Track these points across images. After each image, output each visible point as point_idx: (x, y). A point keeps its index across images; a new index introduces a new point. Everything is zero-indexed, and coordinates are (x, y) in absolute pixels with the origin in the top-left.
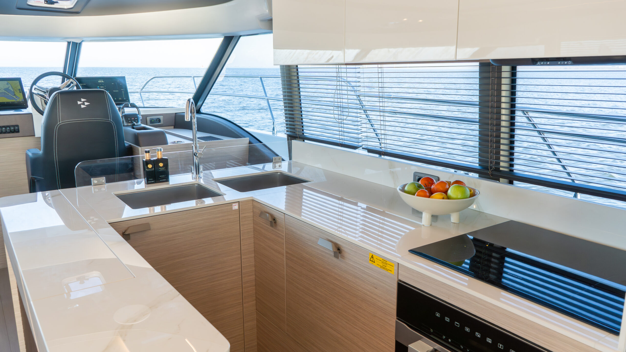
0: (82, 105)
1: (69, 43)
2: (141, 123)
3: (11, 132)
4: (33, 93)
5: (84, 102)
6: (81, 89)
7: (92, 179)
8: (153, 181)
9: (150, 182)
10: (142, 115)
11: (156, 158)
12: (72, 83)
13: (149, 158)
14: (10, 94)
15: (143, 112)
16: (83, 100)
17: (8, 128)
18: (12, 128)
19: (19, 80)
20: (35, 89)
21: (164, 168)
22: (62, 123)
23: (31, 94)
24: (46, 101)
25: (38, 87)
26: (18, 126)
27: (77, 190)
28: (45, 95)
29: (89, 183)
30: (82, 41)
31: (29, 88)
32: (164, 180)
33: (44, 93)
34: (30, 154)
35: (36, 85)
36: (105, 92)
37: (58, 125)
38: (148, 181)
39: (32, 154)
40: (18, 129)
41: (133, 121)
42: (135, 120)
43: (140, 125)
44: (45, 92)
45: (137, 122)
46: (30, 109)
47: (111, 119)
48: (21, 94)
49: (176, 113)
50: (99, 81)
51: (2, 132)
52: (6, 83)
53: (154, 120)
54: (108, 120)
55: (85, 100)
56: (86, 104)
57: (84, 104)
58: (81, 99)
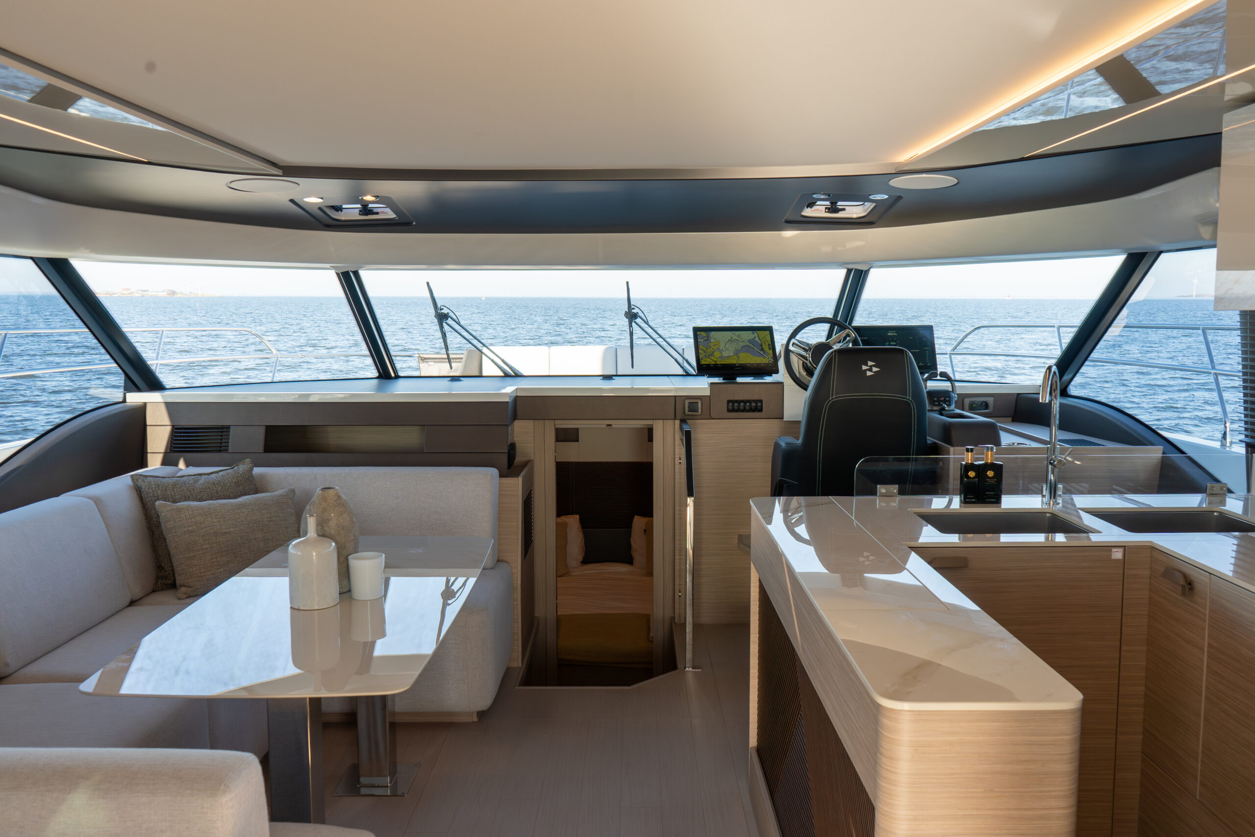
0: (868, 372)
1: (849, 271)
2: (956, 407)
3: (753, 410)
4: (790, 350)
5: (871, 366)
6: (860, 346)
7: (878, 486)
8: (974, 500)
9: (970, 500)
10: (957, 394)
11: (983, 462)
12: (848, 335)
13: (971, 460)
14: (756, 349)
15: (961, 388)
16: (870, 363)
17: (748, 404)
18: (753, 404)
19: (769, 329)
20: (793, 345)
21: (995, 480)
22: (835, 398)
23: (787, 352)
24: (805, 364)
25: (798, 341)
26: (761, 401)
27: (855, 500)
28: (807, 354)
29: (873, 493)
30: (870, 268)
31: (785, 342)
32: (992, 500)
34: (783, 444)
35: (796, 338)
36: (906, 352)
37: (830, 401)
38: (965, 498)
39: (786, 444)
40: (762, 406)
41: (942, 403)
42: (945, 401)
43: (954, 410)
44: (805, 350)
45: (949, 405)
46: (782, 376)
47: (909, 397)
48: (771, 351)
49: (1018, 394)
50: (889, 334)
51: (738, 410)
52: (753, 333)
53: (976, 404)
54: (903, 398)
55: (874, 363)
56: (875, 369)
57: (870, 370)
58: (869, 362)
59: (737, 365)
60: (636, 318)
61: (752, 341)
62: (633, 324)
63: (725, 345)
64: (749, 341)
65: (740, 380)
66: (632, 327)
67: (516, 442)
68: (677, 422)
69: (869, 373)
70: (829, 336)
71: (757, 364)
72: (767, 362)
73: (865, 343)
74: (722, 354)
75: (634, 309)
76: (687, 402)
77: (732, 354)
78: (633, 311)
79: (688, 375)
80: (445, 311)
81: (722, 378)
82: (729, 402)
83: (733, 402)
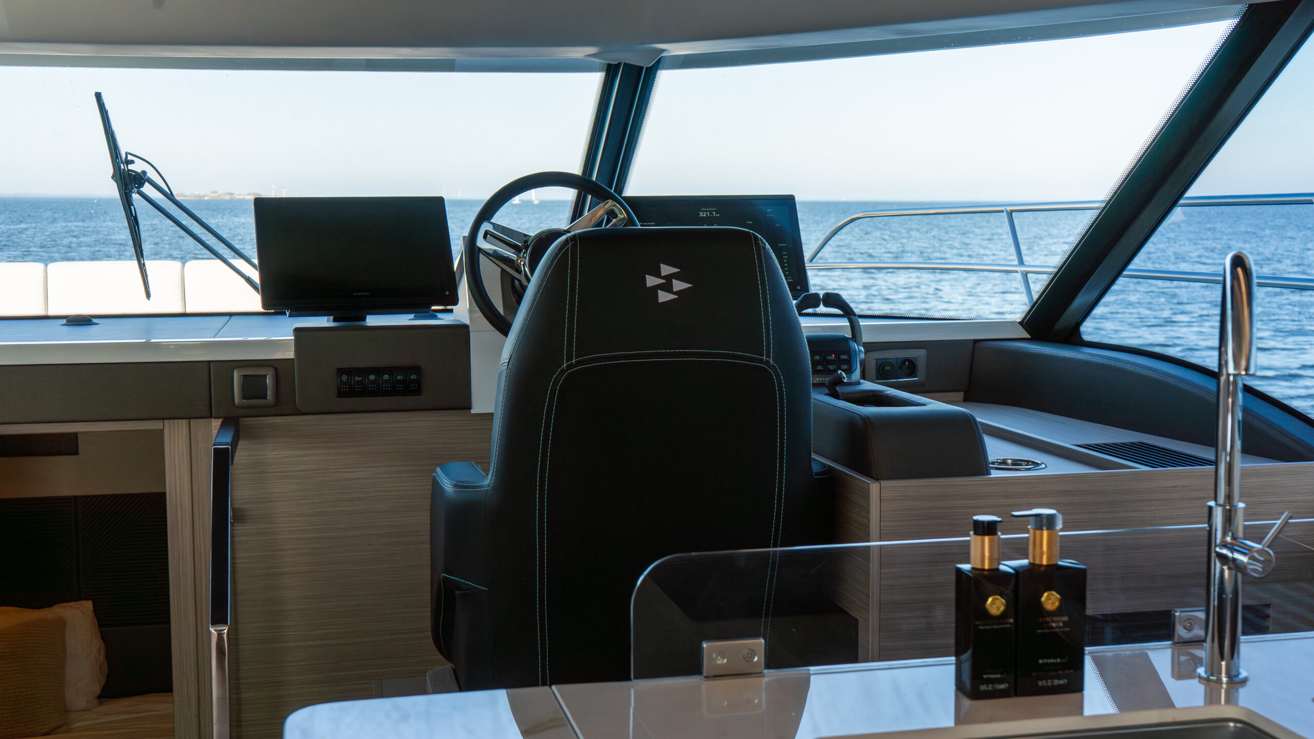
0: (659, 293)
1: (611, 70)
2: (862, 376)
3: (394, 390)
4: (480, 250)
5: (669, 278)
10: (866, 345)
12: (611, 213)
15: (870, 331)
16: (665, 270)
17: (386, 377)
18: (399, 377)
19: (437, 205)
20: (485, 237)
22: (577, 363)
23: (473, 254)
24: (516, 282)
25: (498, 228)
26: (417, 369)
28: (519, 257)
30: (657, 65)
31: (468, 231)
33: (513, 250)
34: (451, 488)
35: (492, 221)
37: (564, 371)
39: (458, 486)
40: (418, 382)
41: (832, 367)
42: (839, 362)
43: (859, 384)
44: (517, 249)
45: (849, 371)
46: (464, 310)
47: (768, 356)
49: (976, 341)
50: (701, 215)
51: (363, 392)
53: (891, 364)
54: (756, 359)
55: (676, 270)
56: (678, 285)
57: (667, 287)
58: (662, 266)
60: (142, 185)
62: (136, 198)
65: (371, 320)
66: (132, 203)
68: (216, 425)
69: (664, 297)
70: (578, 211)
75: (130, 162)
76: (237, 375)
81: (332, 318)
82: (341, 371)
83: (350, 371)
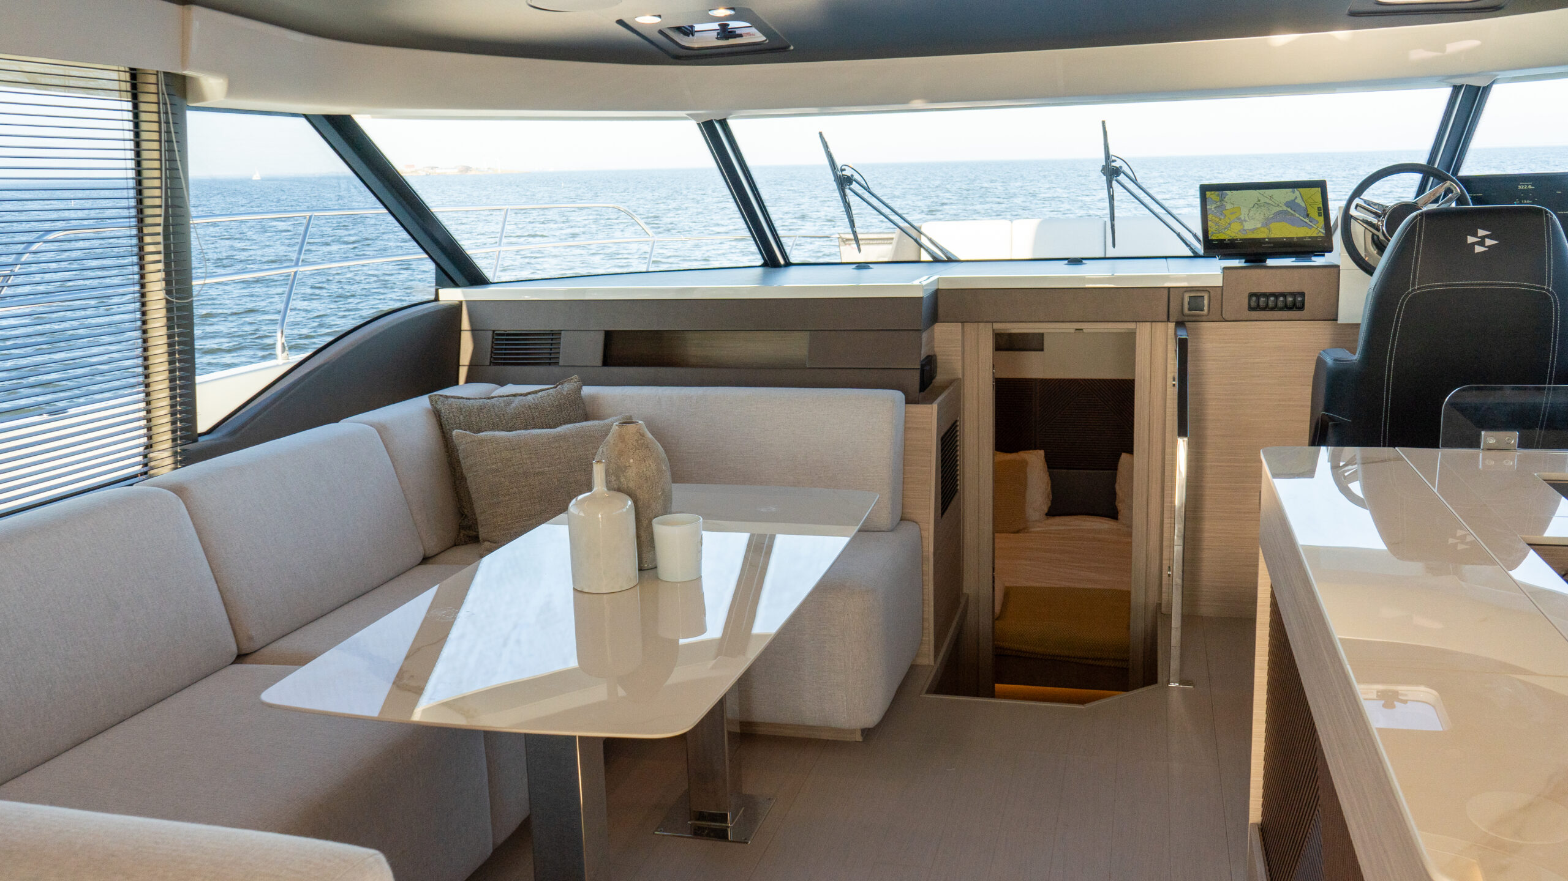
0: (1476, 247)
1: (1456, 89)
3: (1287, 307)
4: (1352, 216)
5: (1483, 238)
6: (1469, 205)
7: (1483, 433)
12: (1449, 191)
14: (1297, 215)
16: (1481, 233)
17: (1281, 299)
18: (1290, 299)
19: (1321, 185)
20: (1356, 208)
22: (1418, 289)
23: (1347, 218)
24: (1375, 237)
25: (1365, 201)
26: (1302, 294)
27: (1440, 455)
28: (1379, 221)
29: (1474, 443)
30: (1493, 83)
31: (1343, 204)
33: (1374, 216)
34: (1329, 361)
35: (1362, 197)
36: (1546, 212)
37: (1409, 293)
39: (1335, 360)
40: (1303, 302)
44: (1377, 215)
46: (1338, 255)
47: (1549, 286)
48: (1322, 218)
50: (1520, 187)
51: (1266, 308)
52: (1294, 192)
54: (1540, 288)
55: (1487, 233)
56: (1489, 242)
57: (1481, 243)
58: (1479, 230)
59: (1267, 240)
60: (1117, 174)
61: (1291, 204)
62: (1114, 183)
63: (1249, 212)
64: (1288, 204)
65: (1270, 262)
66: (1112, 188)
67: (937, 354)
68: (1172, 325)
69: (1478, 249)
70: (1421, 190)
71: (1297, 238)
72: (1315, 235)
73: (1476, 200)
74: (1244, 226)
75: (1114, 161)
76: (1187, 296)
77: (1259, 225)
78: (1113, 164)
79: (1196, 256)
80: (848, 172)
81: (1244, 260)
82: (1251, 295)
83: (1257, 295)
